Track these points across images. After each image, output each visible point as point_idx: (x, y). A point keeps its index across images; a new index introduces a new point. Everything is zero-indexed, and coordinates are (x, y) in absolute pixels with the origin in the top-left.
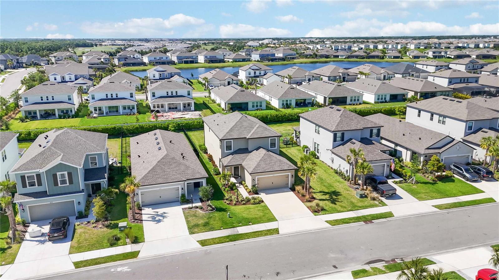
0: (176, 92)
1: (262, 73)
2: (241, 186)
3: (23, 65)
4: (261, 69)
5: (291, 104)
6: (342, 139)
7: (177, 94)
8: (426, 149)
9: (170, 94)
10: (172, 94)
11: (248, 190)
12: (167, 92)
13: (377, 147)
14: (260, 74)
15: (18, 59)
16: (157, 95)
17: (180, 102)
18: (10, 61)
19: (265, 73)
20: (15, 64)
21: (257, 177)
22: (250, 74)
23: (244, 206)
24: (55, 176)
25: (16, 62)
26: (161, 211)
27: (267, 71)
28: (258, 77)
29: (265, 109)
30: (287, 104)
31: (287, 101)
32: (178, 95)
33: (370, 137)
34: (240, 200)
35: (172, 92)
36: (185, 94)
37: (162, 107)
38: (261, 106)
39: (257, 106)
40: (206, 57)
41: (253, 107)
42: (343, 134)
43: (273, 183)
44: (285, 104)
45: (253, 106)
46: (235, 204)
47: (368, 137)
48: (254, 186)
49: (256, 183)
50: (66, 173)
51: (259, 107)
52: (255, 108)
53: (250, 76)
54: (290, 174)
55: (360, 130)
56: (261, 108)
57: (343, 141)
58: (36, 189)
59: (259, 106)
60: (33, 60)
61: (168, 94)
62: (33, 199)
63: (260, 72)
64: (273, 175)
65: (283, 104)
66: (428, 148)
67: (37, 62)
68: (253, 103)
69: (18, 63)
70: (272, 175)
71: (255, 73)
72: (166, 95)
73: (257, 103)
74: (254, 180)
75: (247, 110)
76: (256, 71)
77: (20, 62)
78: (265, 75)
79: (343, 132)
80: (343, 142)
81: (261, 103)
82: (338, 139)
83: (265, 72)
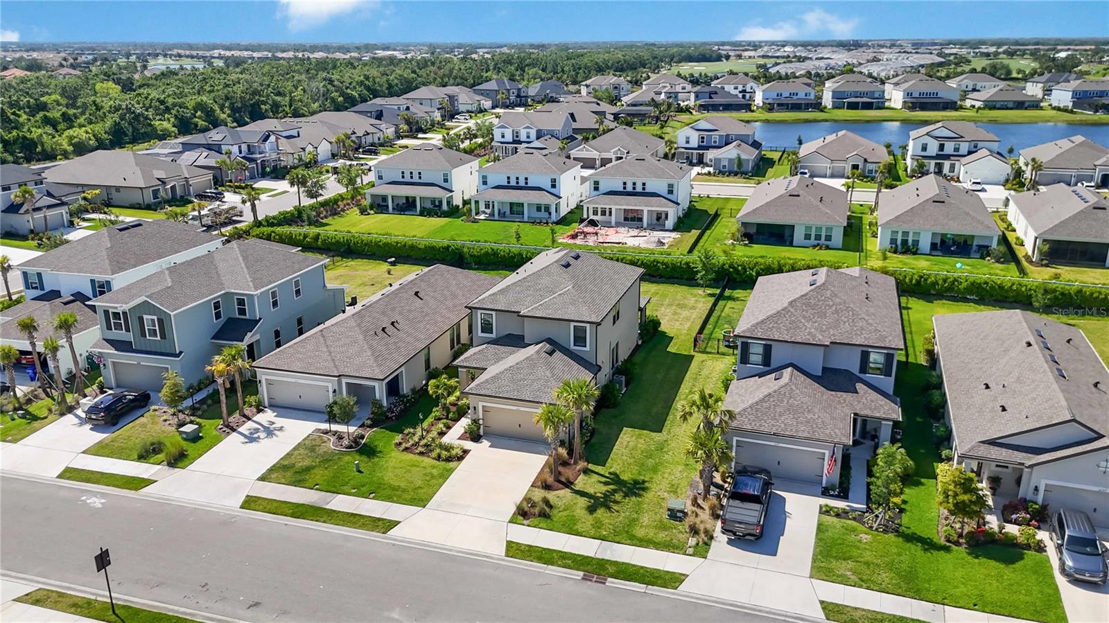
0: (644, 184)
1: (964, 148)
3: (527, 100)
4: (962, 137)
5: (916, 243)
6: (767, 360)
7: (644, 189)
8: (983, 442)
9: (629, 188)
10: (634, 188)
12: (625, 183)
13: (859, 402)
14: (956, 149)
15: (519, 90)
16: (604, 187)
17: (646, 208)
18: (503, 93)
19: (975, 149)
20: (512, 98)
21: (481, 404)
22: (924, 148)
23: (417, 457)
24: (141, 319)
25: (516, 94)
26: (280, 422)
27: (980, 144)
28: (947, 157)
29: (840, 247)
30: (905, 242)
31: (906, 233)
32: (647, 191)
33: (860, 372)
35: (634, 184)
36: (663, 190)
37: (602, 215)
38: (828, 238)
39: (818, 237)
40: (909, 94)
41: (805, 239)
42: (768, 350)
43: (520, 425)
44: (899, 242)
45: (808, 237)
46: (406, 449)
47: (855, 369)
48: (475, 421)
50: (155, 318)
51: (823, 241)
52: (813, 241)
53: (924, 154)
55: (822, 348)
56: (828, 243)
57: (769, 366)
58: (121, 335)
59: (823, 238)
60: (548, 92)
61: (625, 188)
62: (113, 351)
63: (957, 146)
65: (893, 241)
66: (992, 443)
67: (554, 95)
68: (808, 228)
69: (518, 96)
71: (942, 147)
72: (622, 189)
73: (819, 229)
74: (475, 407)
75: (791, 244)
76: (946, 143)
77: (522, 94)
78: (970, 153)
79: (769, 343)
80: (768, 368)
81: (829, 229)
82: (753, 358)
83: (976, 147)
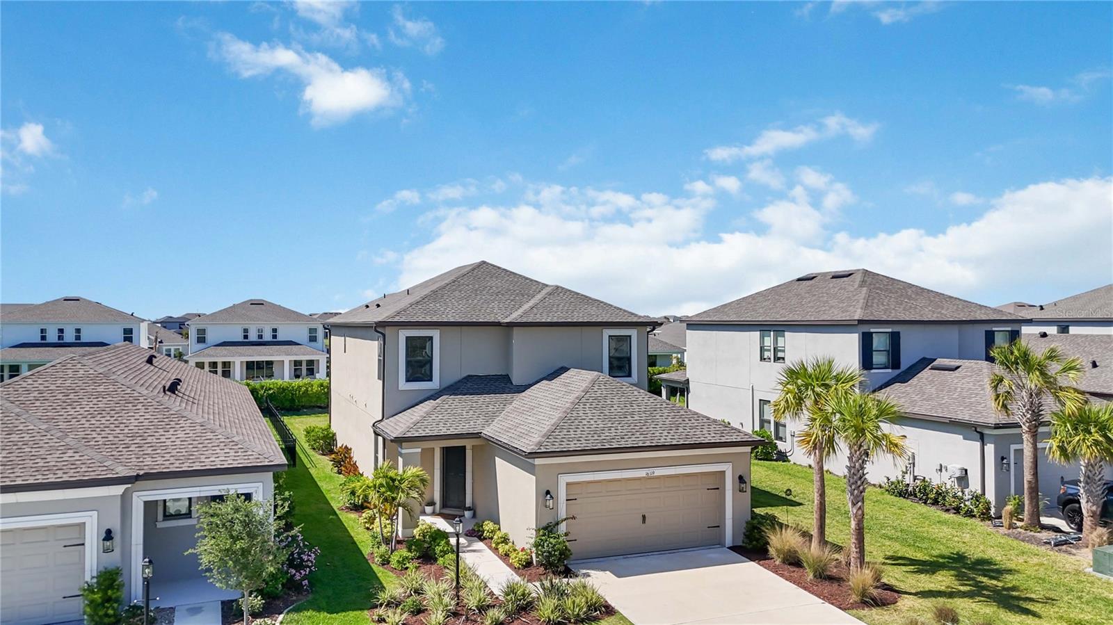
0: (275, 330)
2: (480, 545)
6: (894, 358)
7: (275, 337)
9: (253, 336)
10: (260, 336)
11: (513, 558)
12: (246, 331)
16: (212, 338)
17: (283, 357)
21: (564, 480)
32: (279, 338)
34: (472, 602)
35: (260, 331)
36: (302, 336)
42: (895, 338)
43: (644, 517)
48: (548, 529)
49: (563, 513)
54: (727, 468)
55: (956, 328)
57: (898, 367)
61: (246, 336)
64: (650, 471)
70: (641, 473)
72: (242, 339)
74: (548, 492)
79: (896, 328)
80: (897, 372)
82: (878, 358)
